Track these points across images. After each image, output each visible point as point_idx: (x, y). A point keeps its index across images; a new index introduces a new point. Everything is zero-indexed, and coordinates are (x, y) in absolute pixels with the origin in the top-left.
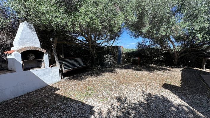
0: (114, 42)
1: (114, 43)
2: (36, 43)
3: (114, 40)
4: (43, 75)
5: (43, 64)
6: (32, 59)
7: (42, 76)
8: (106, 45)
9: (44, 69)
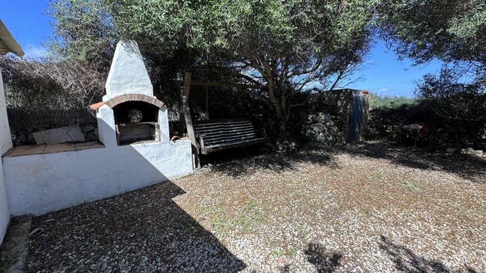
0: (339, 78)
1: (340, 80)
2: (143, 86)
3: (341, 73)
4: (158, 158)
5: (157, 133)
6: (135, 121)
7: (155, 158)
8: (315, 89)
9: (159, 143)
